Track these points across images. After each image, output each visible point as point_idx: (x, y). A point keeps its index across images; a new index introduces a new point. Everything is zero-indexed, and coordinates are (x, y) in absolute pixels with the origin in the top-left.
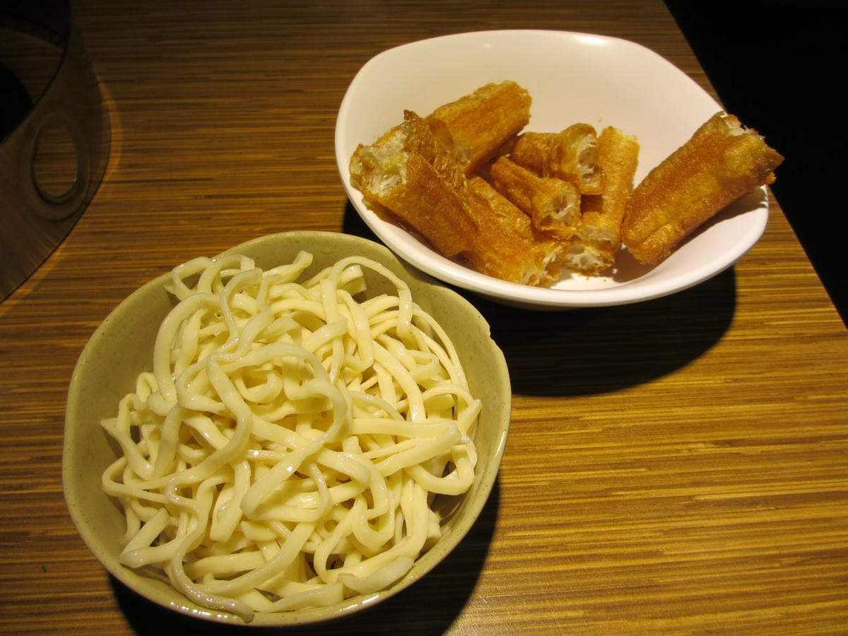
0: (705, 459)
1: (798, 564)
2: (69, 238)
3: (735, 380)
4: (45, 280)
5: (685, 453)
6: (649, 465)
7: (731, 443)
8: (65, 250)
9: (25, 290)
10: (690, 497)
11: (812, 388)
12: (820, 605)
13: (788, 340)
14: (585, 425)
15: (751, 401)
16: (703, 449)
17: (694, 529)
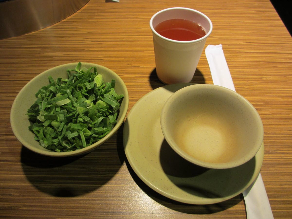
0: (243, 45)
1: (264, 63)
2: (88, 3)
3: (253, 32)
4: (84, 10)
5: (238, 44)
6: (229, 45)
7: (250, 43)
8: (88, 5)
9: (79, 11)
10: (238, 51)
11: (273, 35)
12: (268, 70)
13: (268, 26)
14: (213, 38)
15: (257, 36)
16: (242, 43)
17: (238, 56)
